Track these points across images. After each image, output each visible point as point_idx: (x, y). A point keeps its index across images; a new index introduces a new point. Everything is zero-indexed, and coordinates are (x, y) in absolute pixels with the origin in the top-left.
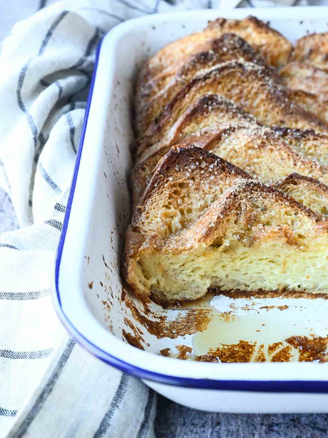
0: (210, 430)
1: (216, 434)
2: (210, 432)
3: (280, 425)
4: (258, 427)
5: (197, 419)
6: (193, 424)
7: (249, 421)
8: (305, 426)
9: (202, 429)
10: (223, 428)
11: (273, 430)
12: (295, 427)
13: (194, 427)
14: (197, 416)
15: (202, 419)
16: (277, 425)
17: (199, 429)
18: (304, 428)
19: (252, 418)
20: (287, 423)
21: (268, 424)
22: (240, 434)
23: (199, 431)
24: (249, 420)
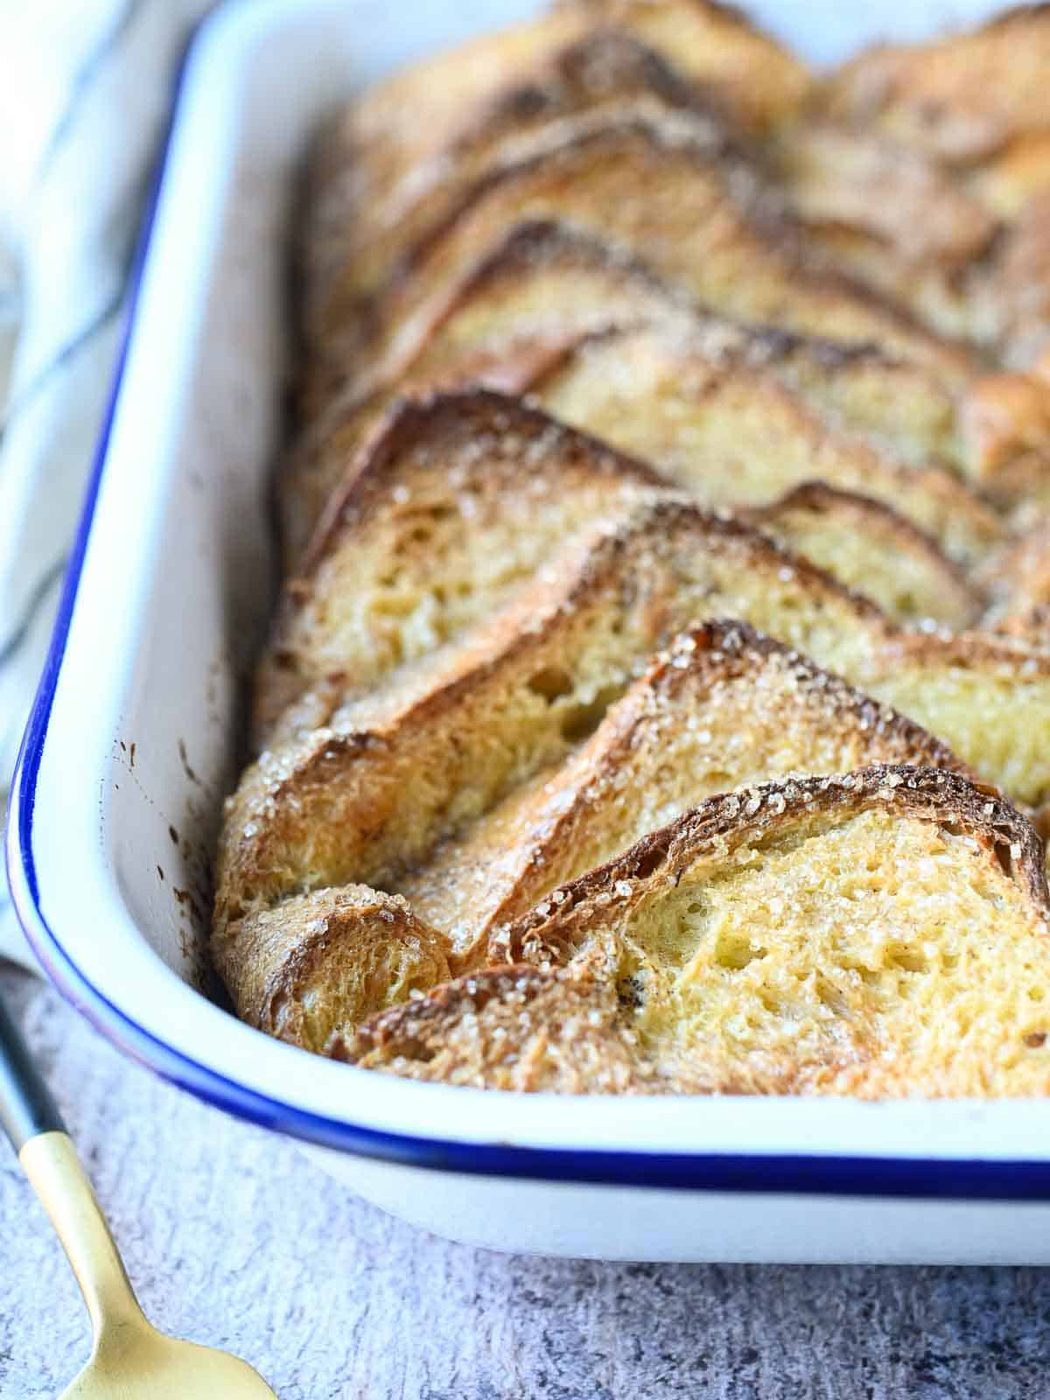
0: (726, 1379)
1: (747, 1389)
2: (726, 1386)
3: (952, 1363)
4: (883, 1367)
5: (679, 1342)
6: (667, 1358)
7: (852, 1347)
8: (1035, 1364)
9: (699, 1375)
10: (768, 1371)
11: (931, 1380)
12: (1001, 1368)
13: (673, 1368)
14: (679, 1331)
15: (697, 1341)
16: (944, 1361)
17: (687, 1375)
18: (1034, 1371)
19: (859, 1339)
20: (975, 1356)
21: (913, 1360)
22: (823, 1392)
23: (690, 1382)
24: (850, 1343)
